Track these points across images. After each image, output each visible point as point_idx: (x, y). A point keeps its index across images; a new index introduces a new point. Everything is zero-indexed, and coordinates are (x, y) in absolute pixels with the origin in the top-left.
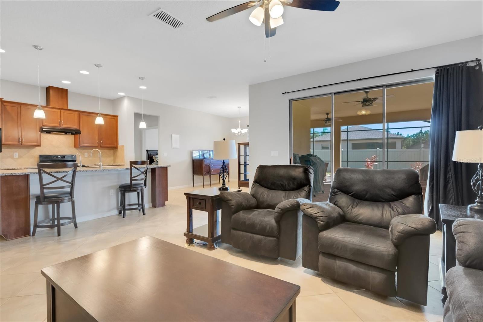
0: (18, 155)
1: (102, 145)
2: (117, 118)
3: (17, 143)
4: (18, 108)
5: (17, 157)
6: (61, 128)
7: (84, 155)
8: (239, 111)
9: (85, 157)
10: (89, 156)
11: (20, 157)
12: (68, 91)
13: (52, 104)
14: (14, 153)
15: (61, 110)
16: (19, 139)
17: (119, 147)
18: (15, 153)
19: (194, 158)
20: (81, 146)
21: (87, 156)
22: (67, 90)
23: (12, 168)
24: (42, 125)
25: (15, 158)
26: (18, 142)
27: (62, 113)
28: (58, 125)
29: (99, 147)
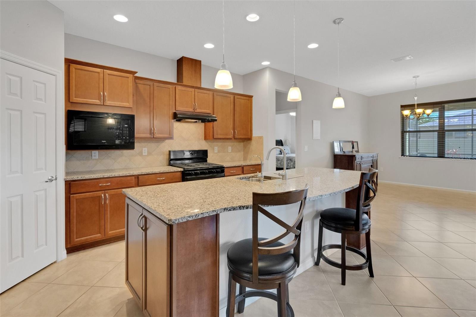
0: (147, 150)
1: (236, 136)
2: (251, 98)
3: (148, 135)
4: (150, 87)
5: (146, 154)
6: (194, 113)
7: (214, 149)
8: (416, 84)
9: (215, 152)
10: (219, 152)
11: (149, 154)
12: (202, 63)
13: (186, 81)
14: (143, 148)
15: (196, 90)
16: (151, 130)
17: (253, 139)
18: (145, 149)
19: (335, 153)
20: (214, 138)
21: (217, 152)
22: (200, 61)
23: (147, 172)
24: (175, 110)
25: (144, 156)
26: (150, 134)
27: (196, 93)
28: (191, 109)
29: (233, 139)
